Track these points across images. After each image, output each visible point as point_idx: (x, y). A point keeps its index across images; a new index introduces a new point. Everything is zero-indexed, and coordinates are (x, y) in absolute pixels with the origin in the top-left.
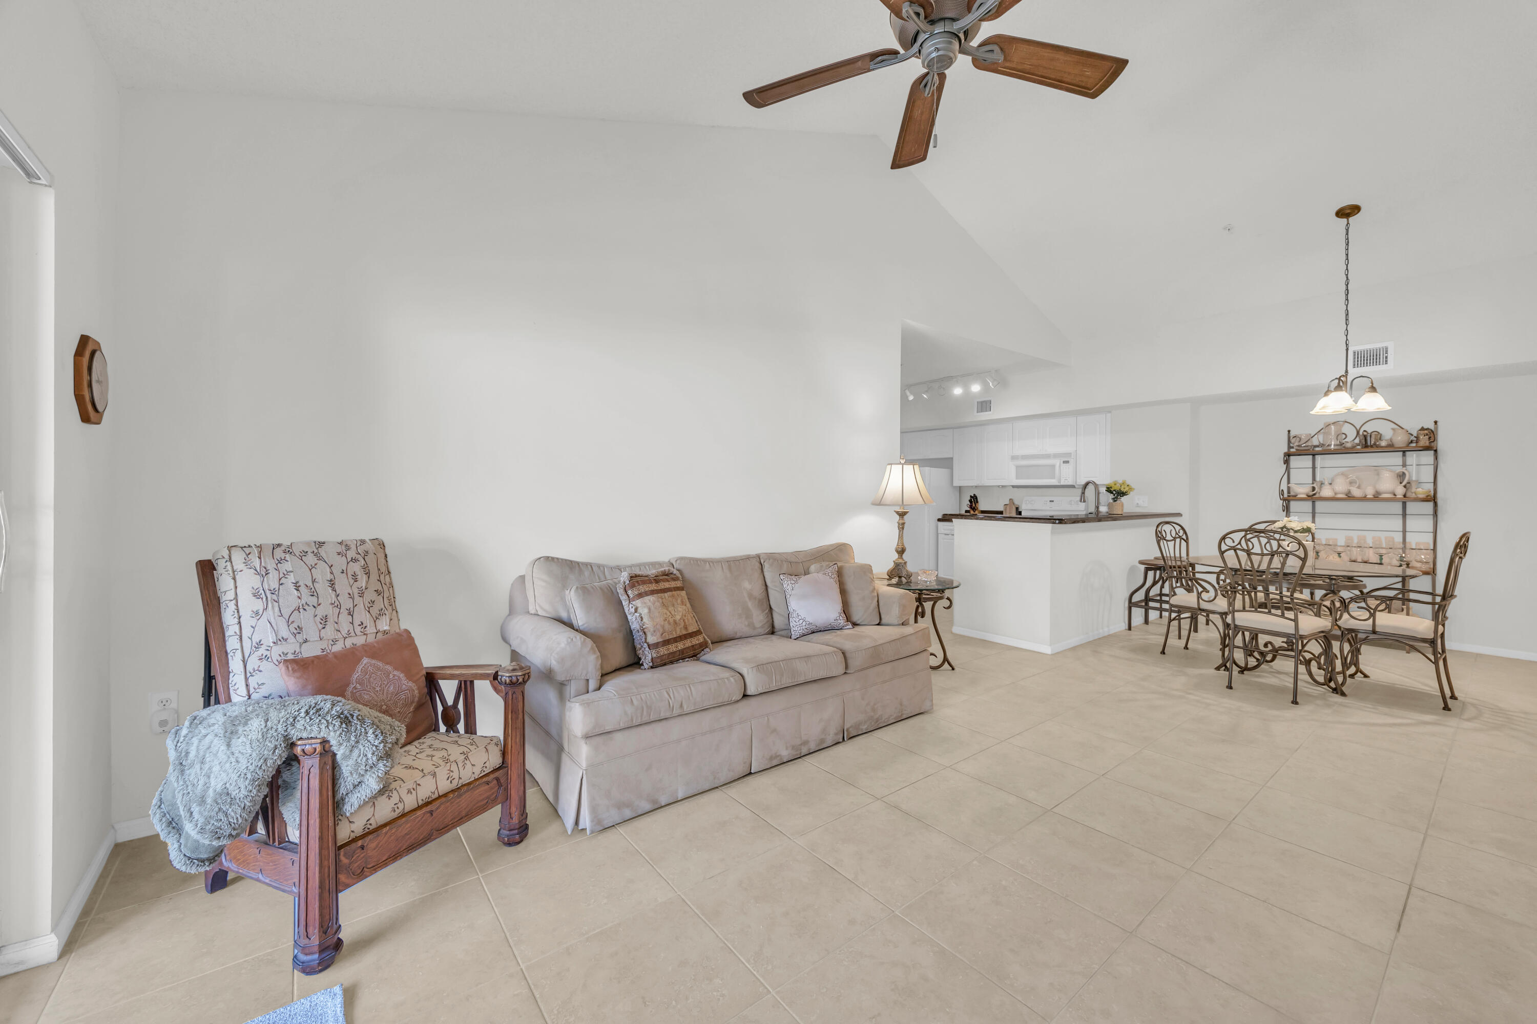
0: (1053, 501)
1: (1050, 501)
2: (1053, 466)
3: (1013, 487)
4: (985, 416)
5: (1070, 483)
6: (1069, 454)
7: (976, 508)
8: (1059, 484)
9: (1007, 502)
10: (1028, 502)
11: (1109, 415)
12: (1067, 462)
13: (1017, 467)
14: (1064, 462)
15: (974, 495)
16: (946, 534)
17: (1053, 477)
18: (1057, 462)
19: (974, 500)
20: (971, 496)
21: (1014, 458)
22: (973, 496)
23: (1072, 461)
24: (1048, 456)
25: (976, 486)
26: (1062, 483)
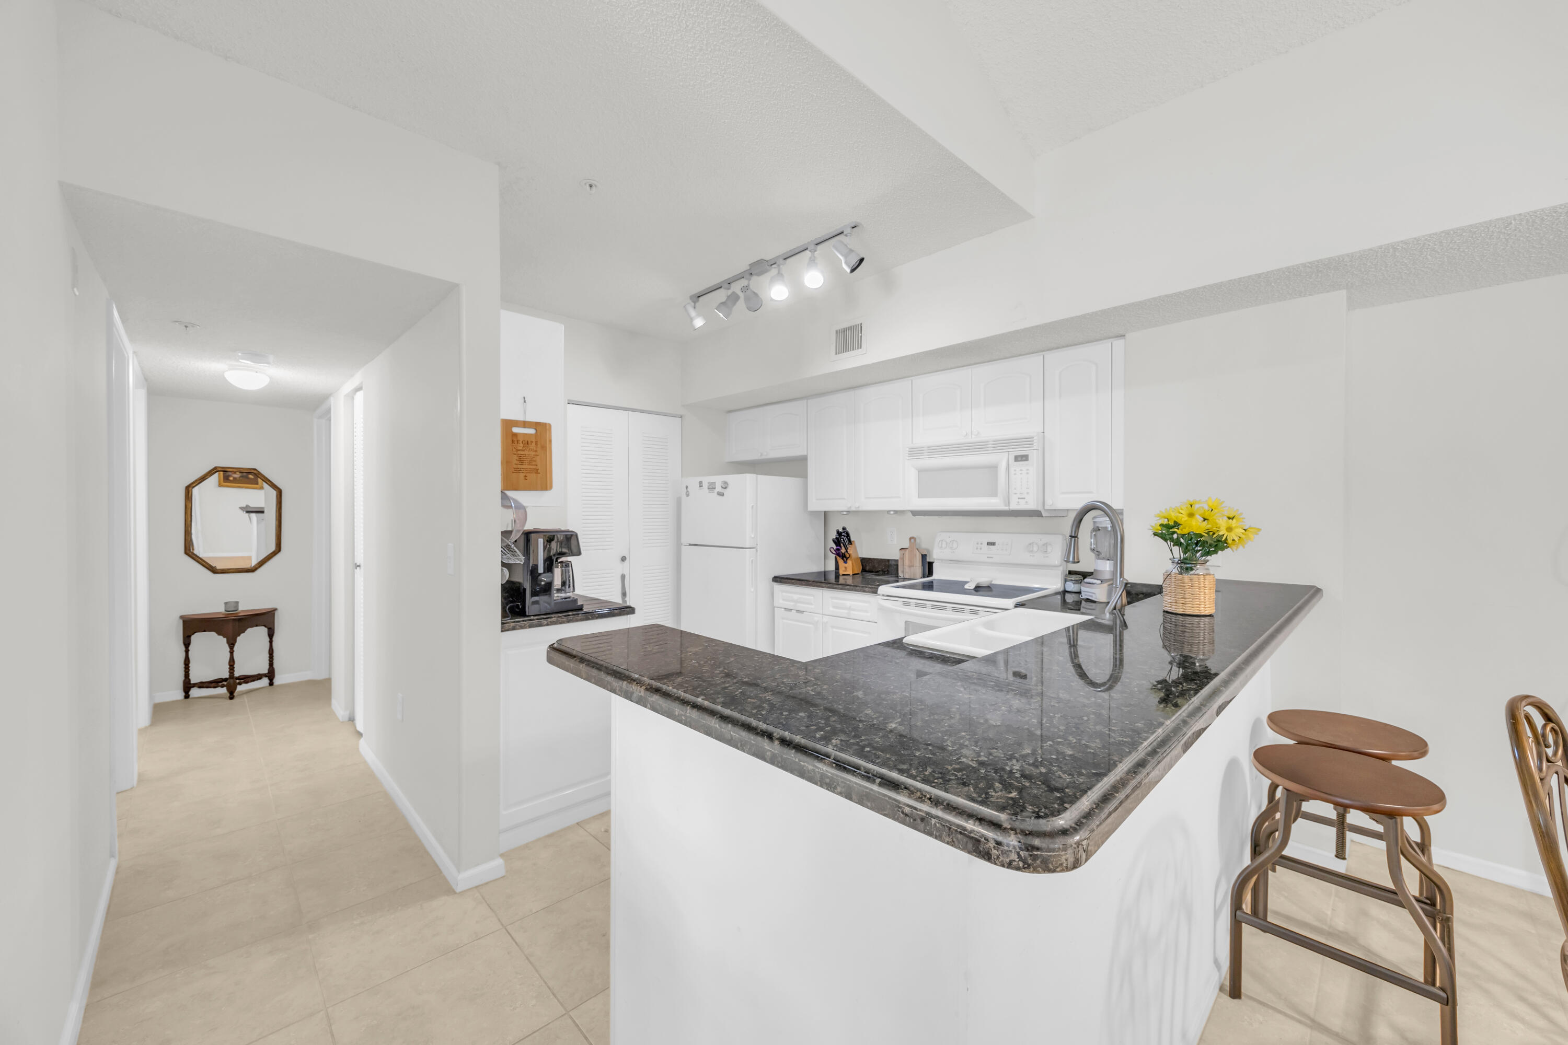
0: (993, 544)
1: (989, 544)
2: (994, 468)
3: (915, 513)
4: (852, 360)
5: (1032, 505)
6: (1028, 441)
7: (848, 556)
8: (1006, 508)
9: (906, 545)
10: (944, 546)
11: (1119, 344)
12: (1024, 458)
13: (921, 471)
14: (1018, 458)
15: (844, 529)
16: (787, 609)
17: (994, 494)
18: (1002, 459)
19: (842, 540)
20: (838, 532)
21: (915, 452)
22: (841, 530)
23: (1034, 456)
24: (980, 447)
25: (848, 512)
26: (1014, 506)
